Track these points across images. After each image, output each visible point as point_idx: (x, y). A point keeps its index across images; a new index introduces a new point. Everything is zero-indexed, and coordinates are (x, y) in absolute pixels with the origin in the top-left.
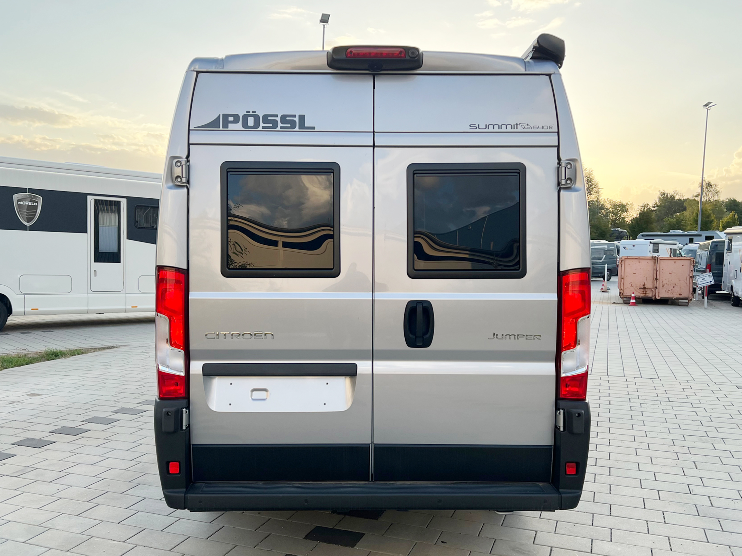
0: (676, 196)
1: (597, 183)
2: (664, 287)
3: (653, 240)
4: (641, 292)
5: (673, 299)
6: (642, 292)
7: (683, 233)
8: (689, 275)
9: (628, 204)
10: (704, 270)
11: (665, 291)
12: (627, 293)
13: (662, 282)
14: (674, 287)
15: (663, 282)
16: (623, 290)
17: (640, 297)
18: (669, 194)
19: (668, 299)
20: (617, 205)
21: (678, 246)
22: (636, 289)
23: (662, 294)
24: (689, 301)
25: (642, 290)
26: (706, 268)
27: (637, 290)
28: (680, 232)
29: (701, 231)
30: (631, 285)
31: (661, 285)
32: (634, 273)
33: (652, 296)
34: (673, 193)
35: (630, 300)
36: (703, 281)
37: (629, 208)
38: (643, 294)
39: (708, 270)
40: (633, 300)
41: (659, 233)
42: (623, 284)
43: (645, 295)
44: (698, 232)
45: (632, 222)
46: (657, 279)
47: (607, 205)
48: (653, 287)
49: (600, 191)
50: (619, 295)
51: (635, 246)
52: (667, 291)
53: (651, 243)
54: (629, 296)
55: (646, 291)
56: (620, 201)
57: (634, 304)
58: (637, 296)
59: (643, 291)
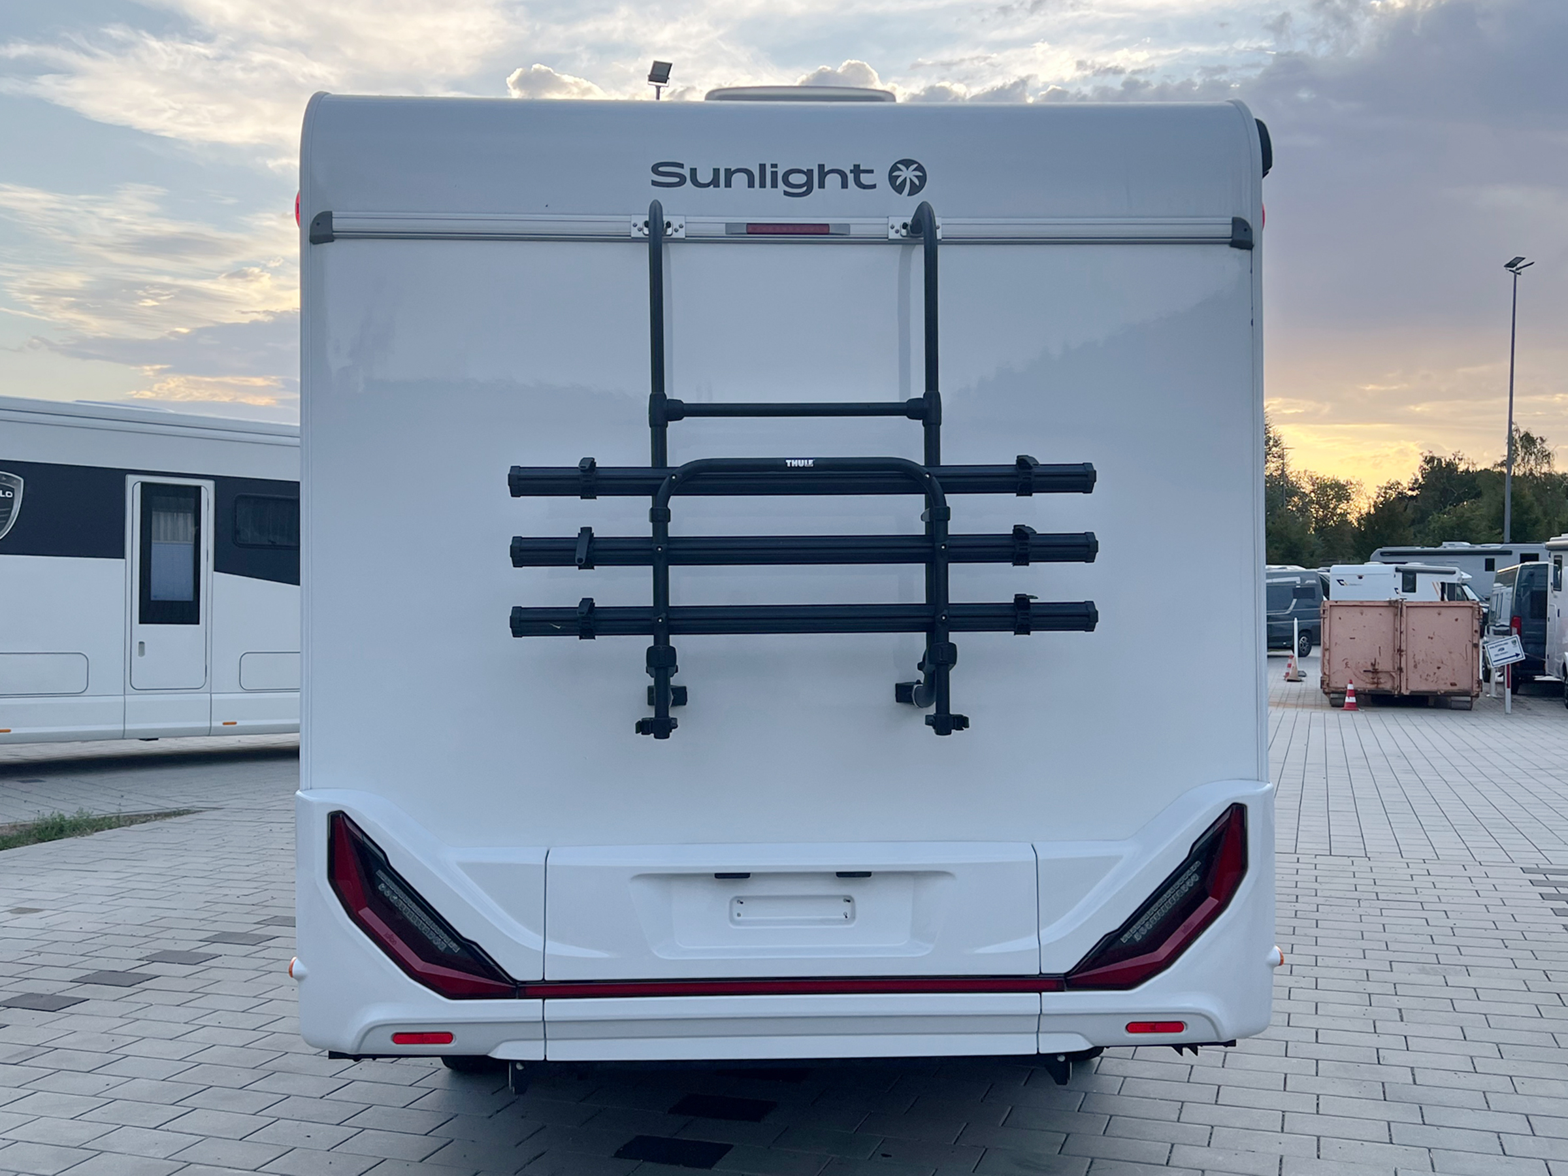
0: (1459, 464)
1: (1280, 437)
2: (1418, 666)
3: (1404, 563)
4: (1367, 681)
5: (1438, 695)
6: (1372, 680)
7: (1470, 547)
8: (1470, 641)
9: (1351, 484)
10: (1508, 630)
11: (1421, 677)
12: (1337, 682)
13: (1414, 658)
14: (1439, 668)
15: (1416, 656)
16: (1329, 676)
17: (1367, 691)
18: (1443, 460)
19: (1426, 694)
20: (1326, 486)
21: (1459, 576)
22: (1357, 672)
23: (1414, 684)
24: (1474, 699)
25: (1370, 675)
26: (1511, 625)
27: (1358, 674)
28: (1465, 546)
29: (1511, 543)
30: (1346, 664)
31: (1411, 664)
32: (1351, 638)
33: (1393, 689)
34: (1452, 458)
35: (1344, 699)
36: (1501, 654)
37: (1353, 492)
38: (1374, 683)
39: (1515, 630)
40: (1350, 698)
41: (1418, 549)
42: (1329, 663)
43: (1377, 686)
44: (1503, 545)
45: (1359, 524)
46: (1403, 651)
47: (1304, 485)
48: (1394, 668)
49: (1287, 454)
50: (1321, 687)
51: (1363, 578)
52: (1424, 676)
53: (1397, 570)
54: (1342, 690)
55: (1379, 679)
56: (1334, 476)
57: (1353, 707)
58: (1359, 690)
59: (1373, 678)
